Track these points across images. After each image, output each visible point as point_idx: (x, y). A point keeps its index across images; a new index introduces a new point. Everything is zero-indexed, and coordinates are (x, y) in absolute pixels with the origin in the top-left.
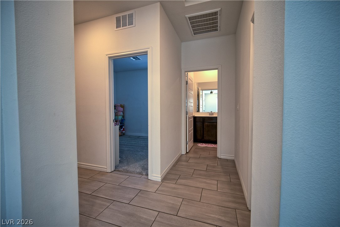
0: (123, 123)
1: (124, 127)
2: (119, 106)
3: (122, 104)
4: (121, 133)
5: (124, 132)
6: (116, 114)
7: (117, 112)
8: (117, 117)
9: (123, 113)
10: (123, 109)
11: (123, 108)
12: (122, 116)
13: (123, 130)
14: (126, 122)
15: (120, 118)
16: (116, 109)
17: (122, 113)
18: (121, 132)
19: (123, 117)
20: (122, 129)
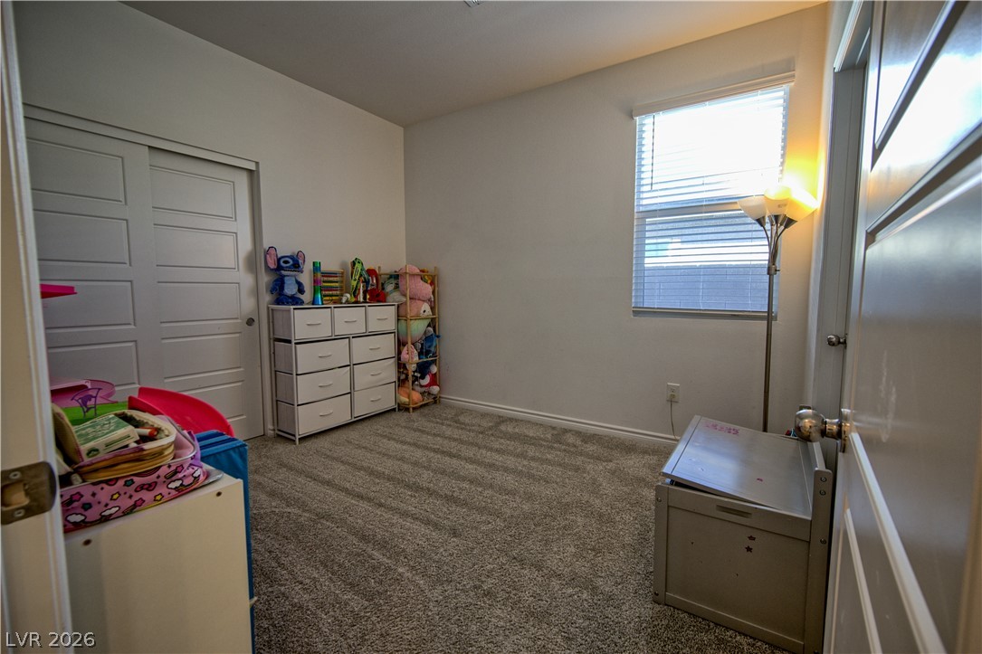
0: (432, 349)
1: (434, 369)
2: (413, 275)
3: (430, 267)
4: (422, 394)
5: (435, 389)
6: (402, 312)
7: (406, 303)
8: (403, 323)
9: (432, 308)
10: (430, 289)
11: (432, 283)
12: (427, 322)
13: (434, 382)
14: (449, 348)
15: (418, 328)
16: (401, 287)
17: (426, 307)
18: (423, 389)
19: (433, 323)
20: (427, 380)
